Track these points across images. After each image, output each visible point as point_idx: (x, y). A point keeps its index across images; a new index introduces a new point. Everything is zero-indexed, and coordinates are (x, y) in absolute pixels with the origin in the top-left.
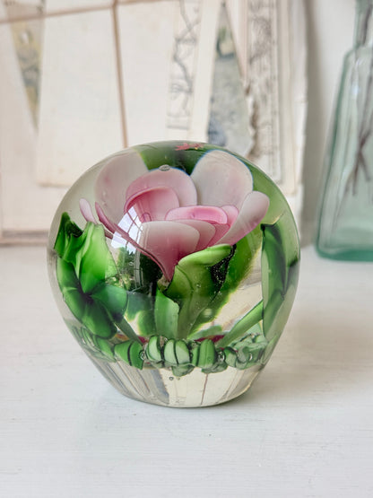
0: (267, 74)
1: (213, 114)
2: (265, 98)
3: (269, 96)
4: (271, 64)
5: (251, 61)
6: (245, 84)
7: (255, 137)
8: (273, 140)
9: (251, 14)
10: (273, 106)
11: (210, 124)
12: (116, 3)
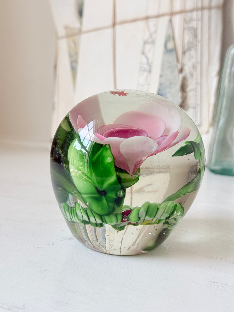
0: (194, 60)
1: (161, 84)
3: (194, 74)
4: (196, 54)
5: (184, 53)
8: (196, 100)
9: (186, 26)
10: (196, 79)
11: (160, 90)
12: (114, 24)
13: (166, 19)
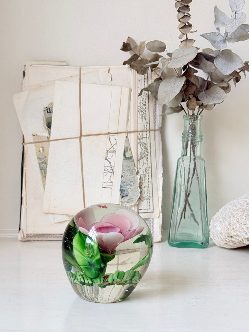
0: (146, 166)
2: (145, 176)
3: (147, 175)
4: (148, 161)
6: (137, 170)
7: (141, 192)
8: (149, 194)
9: (139, 141)
10: (148, 179)
12: (81, 136)
13: (124, 135)
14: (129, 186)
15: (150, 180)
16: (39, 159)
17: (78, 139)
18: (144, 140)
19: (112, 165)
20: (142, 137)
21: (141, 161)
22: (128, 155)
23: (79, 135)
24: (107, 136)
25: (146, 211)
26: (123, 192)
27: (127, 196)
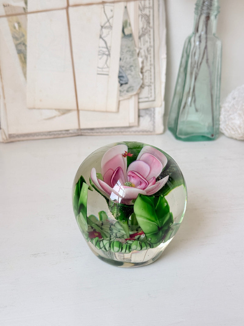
0: (148, 45)
1: (121, 67)
2: (146, 58)
3: (149, 56)
4: (150, 39)
5: (140, 38)
6: (138, 51)
7: (143, 79)
8: (151, 79)
9: (140, 13)
10: (150, 61)
11: (120, 72)
12: (68, 7)
13: (122, 5)
14: (129, 72)
15: (152, 62)
16: (15, 38)
17: (65, 11)
18: (147, 12)
19: (108, 45)
20: (144, 8)
21: (142, 39)
22: (127, 32)
23: (65, 5)
24: (101, 6)
25: (147, 100)
26: (122, 78)
27: (126, 83)
